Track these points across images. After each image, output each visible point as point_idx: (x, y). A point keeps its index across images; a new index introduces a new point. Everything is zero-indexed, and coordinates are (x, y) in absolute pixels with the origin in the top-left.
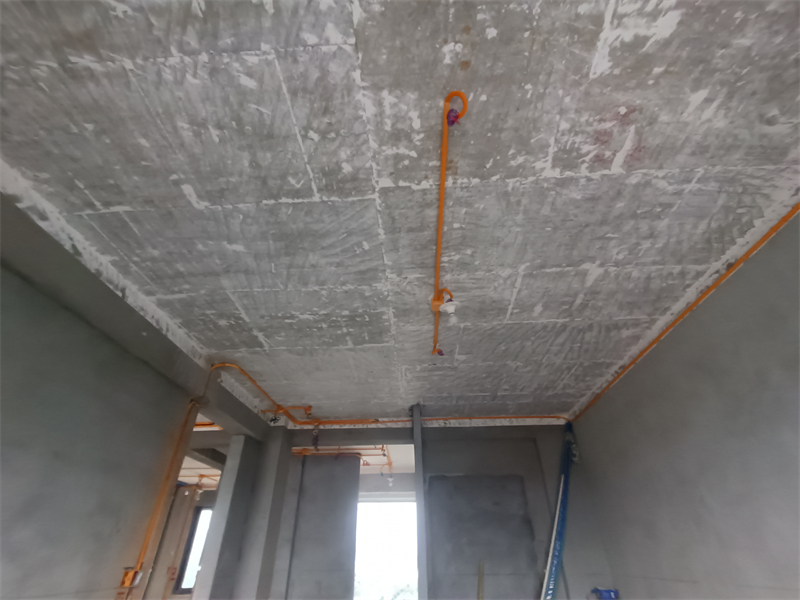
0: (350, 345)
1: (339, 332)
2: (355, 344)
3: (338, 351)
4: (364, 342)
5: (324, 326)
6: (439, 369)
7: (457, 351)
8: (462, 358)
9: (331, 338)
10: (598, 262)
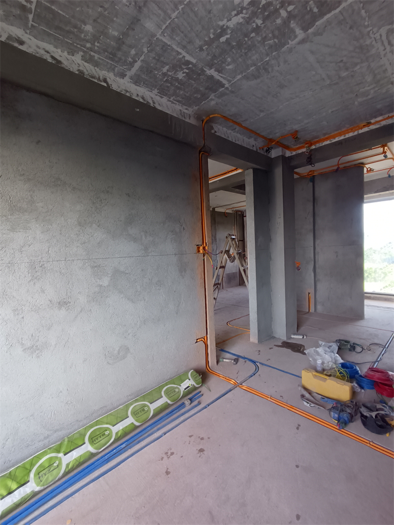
0: (300, 34)
1: (279, 21)
2: (305, 29)
3: (290, 50)
4: (315, 18)
5: (259, 22)
9: (274, 37)
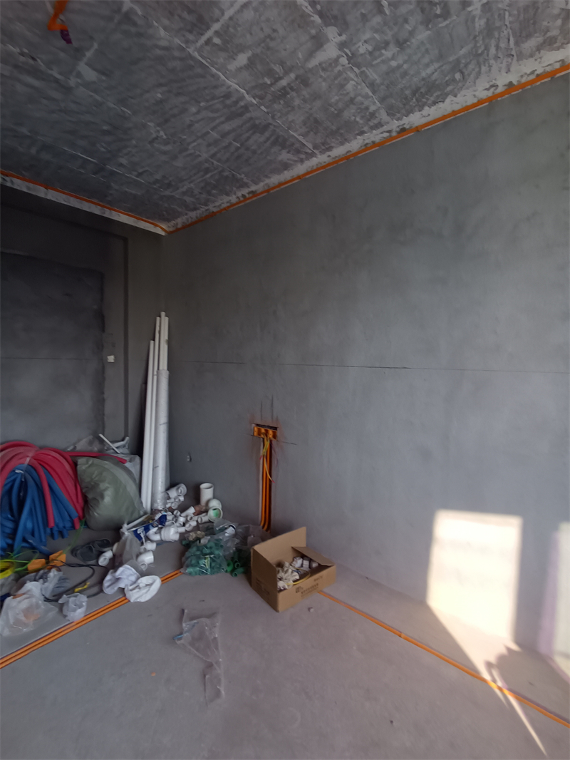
6: (35, 73)
7: (89, 54)
8: (90, 75)
10: (344, 37)
